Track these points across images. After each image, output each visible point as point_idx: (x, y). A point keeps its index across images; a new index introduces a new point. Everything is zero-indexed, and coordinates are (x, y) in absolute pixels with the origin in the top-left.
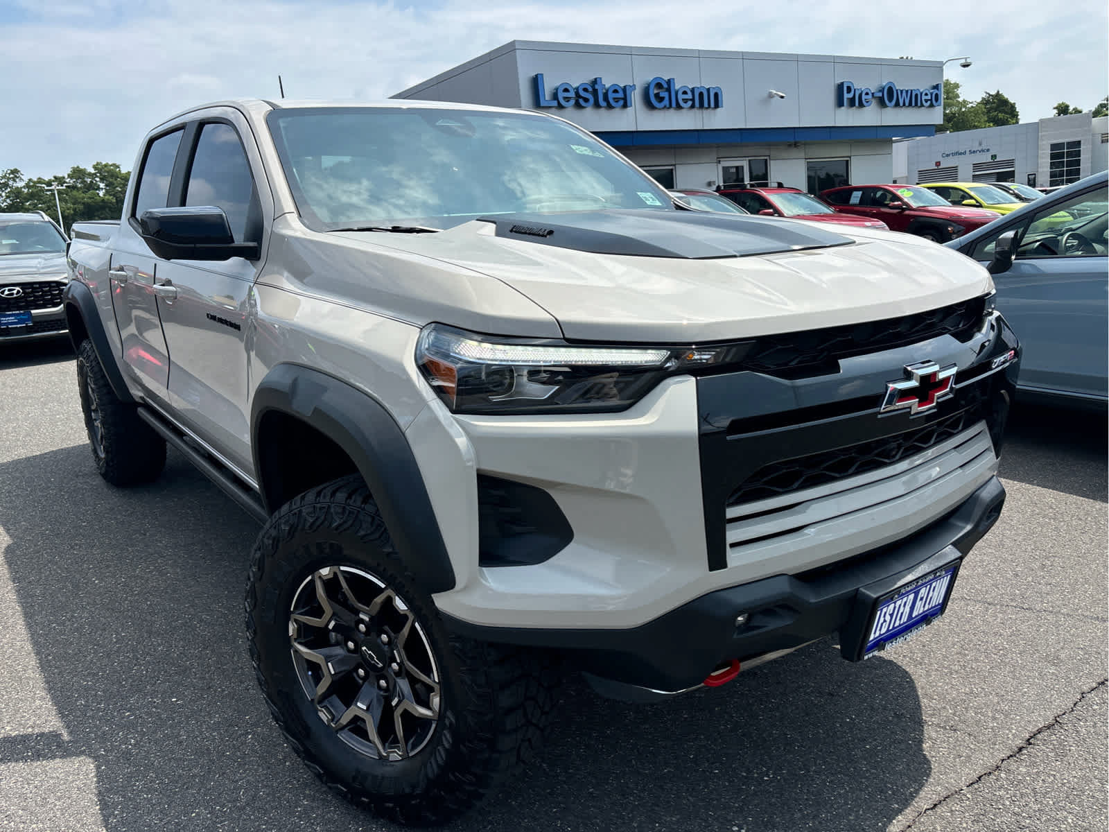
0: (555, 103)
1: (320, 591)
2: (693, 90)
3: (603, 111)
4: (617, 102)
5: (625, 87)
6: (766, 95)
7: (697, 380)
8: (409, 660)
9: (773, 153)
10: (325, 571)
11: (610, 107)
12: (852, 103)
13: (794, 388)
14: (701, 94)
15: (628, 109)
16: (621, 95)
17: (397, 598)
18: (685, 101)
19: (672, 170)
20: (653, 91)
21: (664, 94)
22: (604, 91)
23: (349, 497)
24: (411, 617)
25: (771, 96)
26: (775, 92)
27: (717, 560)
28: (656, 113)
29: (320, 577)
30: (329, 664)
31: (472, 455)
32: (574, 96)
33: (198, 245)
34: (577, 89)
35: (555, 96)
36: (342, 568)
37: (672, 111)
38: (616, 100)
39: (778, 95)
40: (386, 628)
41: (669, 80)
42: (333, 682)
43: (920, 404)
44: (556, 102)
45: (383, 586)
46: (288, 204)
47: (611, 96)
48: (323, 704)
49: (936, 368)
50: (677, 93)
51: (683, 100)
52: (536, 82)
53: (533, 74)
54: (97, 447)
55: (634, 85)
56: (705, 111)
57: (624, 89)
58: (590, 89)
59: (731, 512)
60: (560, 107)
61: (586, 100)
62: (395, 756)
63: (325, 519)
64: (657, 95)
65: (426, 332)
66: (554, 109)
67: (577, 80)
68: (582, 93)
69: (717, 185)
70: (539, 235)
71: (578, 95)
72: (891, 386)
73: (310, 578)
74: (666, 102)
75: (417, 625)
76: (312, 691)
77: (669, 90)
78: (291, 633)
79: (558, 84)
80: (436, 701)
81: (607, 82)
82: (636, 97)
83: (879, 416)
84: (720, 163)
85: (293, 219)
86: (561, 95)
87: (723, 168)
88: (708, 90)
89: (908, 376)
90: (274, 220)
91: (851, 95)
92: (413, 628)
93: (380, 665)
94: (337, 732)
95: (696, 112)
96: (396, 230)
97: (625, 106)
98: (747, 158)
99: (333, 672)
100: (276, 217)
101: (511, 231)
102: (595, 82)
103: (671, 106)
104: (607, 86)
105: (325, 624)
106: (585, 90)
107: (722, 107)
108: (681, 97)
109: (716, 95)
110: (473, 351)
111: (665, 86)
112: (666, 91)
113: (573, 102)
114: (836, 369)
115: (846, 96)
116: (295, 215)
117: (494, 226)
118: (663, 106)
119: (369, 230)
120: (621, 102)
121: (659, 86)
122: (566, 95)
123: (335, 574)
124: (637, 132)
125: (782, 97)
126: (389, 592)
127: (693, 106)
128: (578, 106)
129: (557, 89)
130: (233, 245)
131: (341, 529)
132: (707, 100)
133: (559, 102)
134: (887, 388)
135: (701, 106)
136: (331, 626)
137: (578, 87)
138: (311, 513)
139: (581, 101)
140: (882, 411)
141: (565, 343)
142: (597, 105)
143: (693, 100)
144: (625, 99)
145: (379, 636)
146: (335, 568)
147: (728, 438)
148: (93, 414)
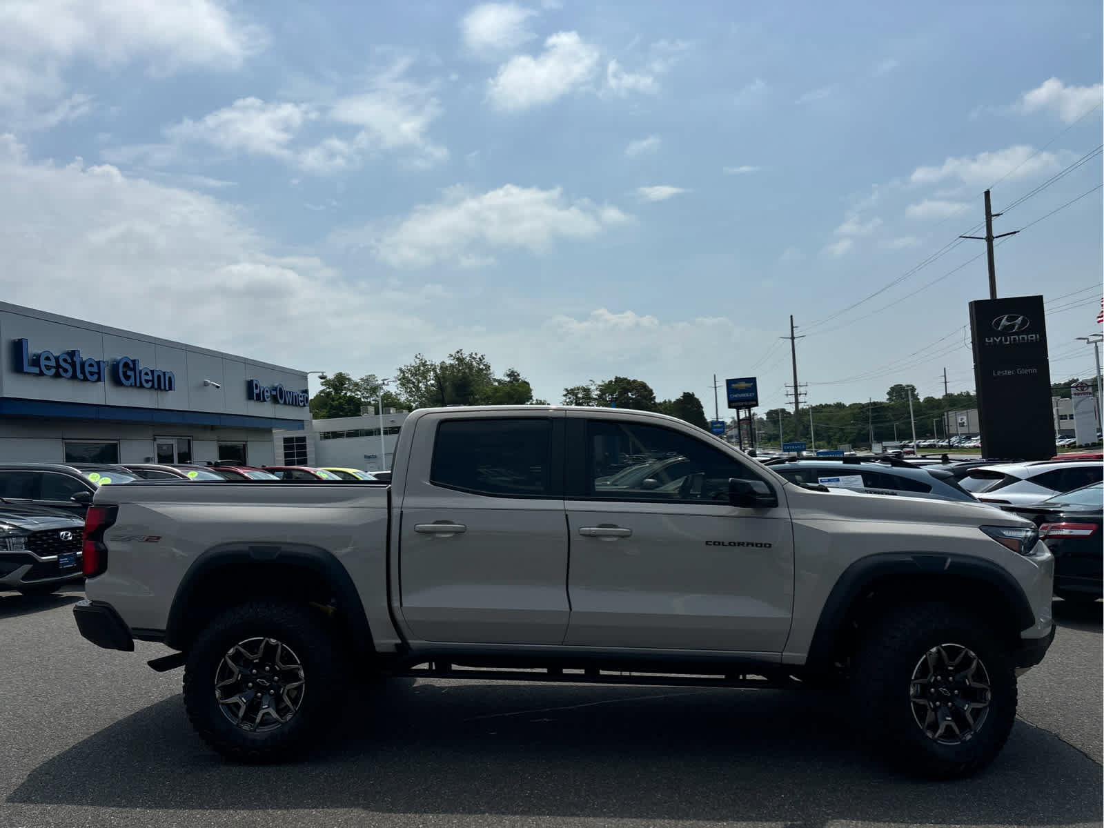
2: (153, 372)
3: (80, 384)
4: (92, 375)
5: (99, 362)
6: (201, 383)
8: (974, 681)
9: (195, 435)
10: (933, 650)
11: (86, 379)
12: (258, 399)
14: (159, 377)
15: (100, 383)
16: (95, 369)
17: (970, 651)
18: (147, 381)
19: (116, 444)
20: (121, 369)
21: (130, 373)
22: (81, 363)
24: (977, 658)
25: (206, 384)
26: (209, 381)
28: (121, 389)
29: (930, 655)
32: (55, 365)
37: (136, 389)
38: (92, 373)
39: (213, 384)
41: (135, 360)
44: (38, 369)
47: (87, 369)
50: (140, 373)
51: (145, 380)
53: (17, 338)
55: (107, 361)
56: (161, 393)
57: (98, 364)
58: (69, 360)
60: (41, 374)
61: (66, 371)
64: (124, 374)
66: (35, 377)
68: (62, 363)
71: (58, 366)
73: (924, 657)
74: (132, 380)
75: (980, 660)
77: (134, 369)
79: (40, 350)
81: (85, 356)
84: (155, 441)
86: (43, 362)
87: (158, 445)
91: (258, 391)
92: (978, 663)
93: (949, 694)
95: (154, 393)
97: (98, 380)
98: (176, 438)
102: (73, 353)
103: (135, 385)
104: (84, 359)
106: (65, 360)
107: (174, 390)
108: (144, 377)
109: (170, 378)
111: (132, 366)
113: (53, 371)
115: (256, 391)
118: (129, 384)
120: (96, 377)
121: (126, 365)
122: (48, 363)
124: (104, 406)
125: (218, 387)
127: (152, 387)
128: (58, 376)
129: (39, 356)
132: (162, 383)
133: (41, 371)
135: (159, 388)
137: (59, 357)
142: (74, 377)
143: (153, 381)
144: (98, 373)
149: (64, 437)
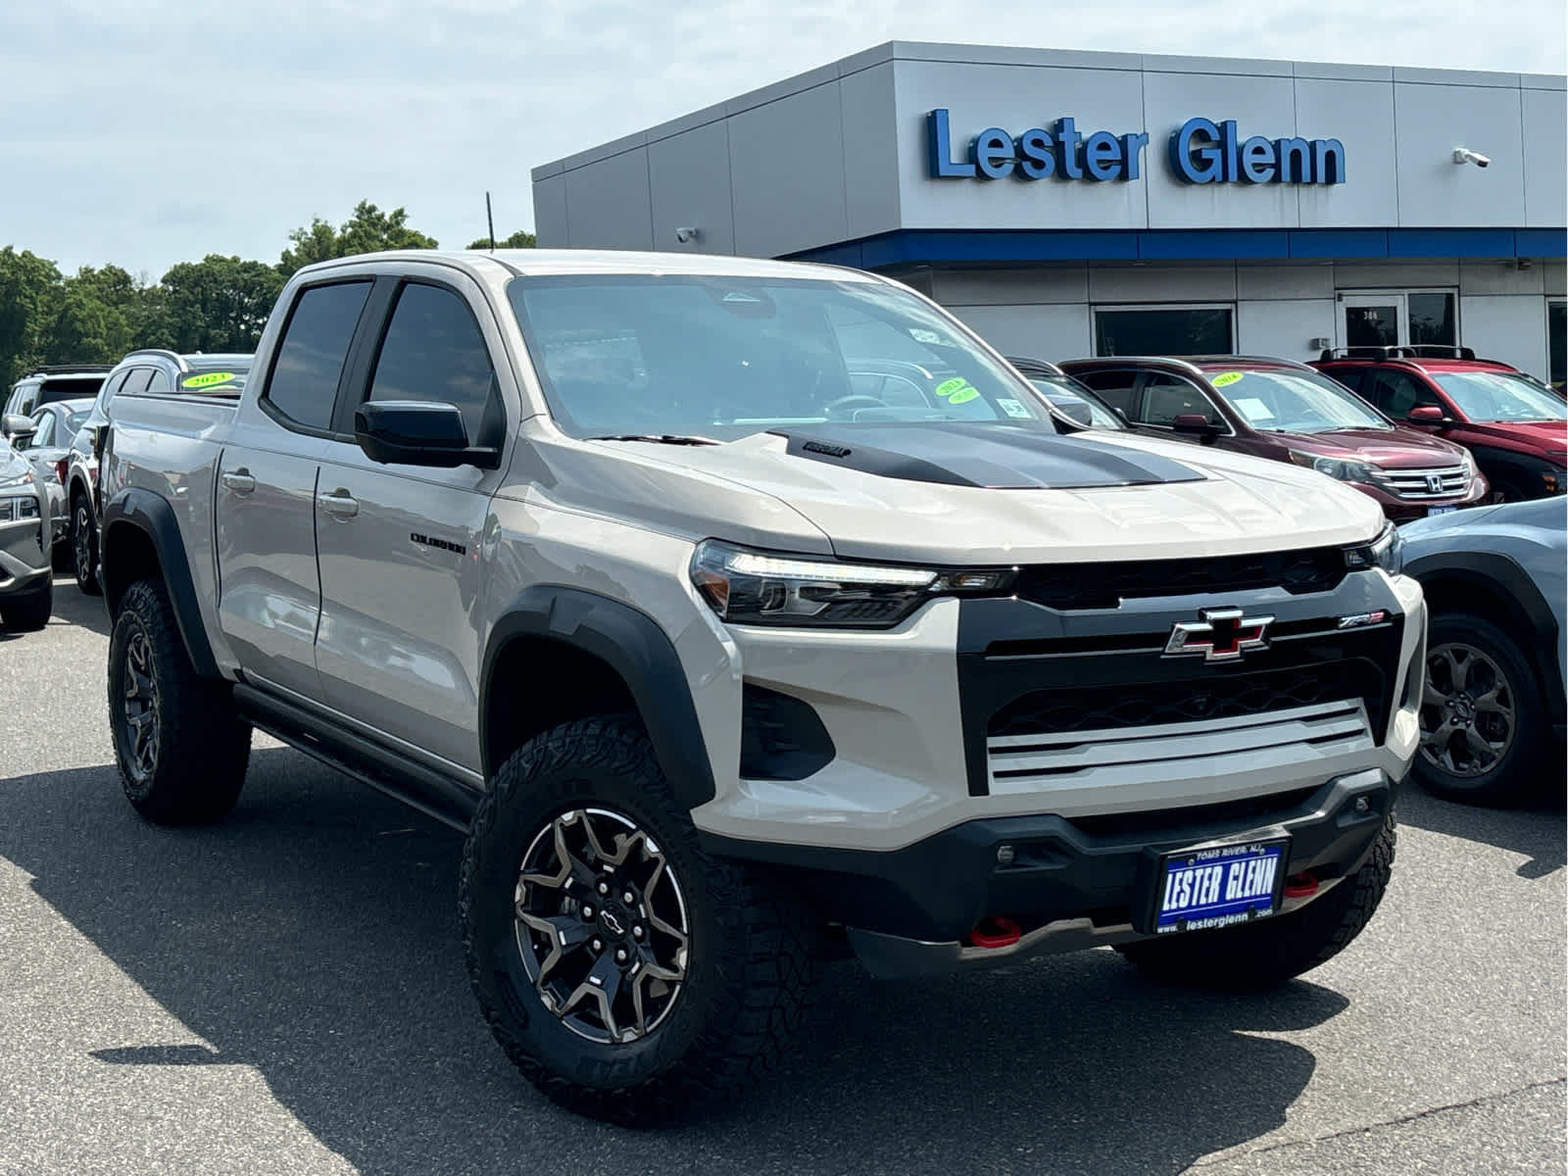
0: (971, 170)
1: (560, 839)
2: (1277, 146)
3: (1074, 188)
4: (1105, 168)
5: (1125, 137)
6: (1449, 157)
7: (961, 602)
8: (656, 914)
9: (1469, 280)
10: (568, 817)
11: (1089, 178)
13: (1062, 618)
14: (1296, 155)
15: (1130, 182)
16: (1115, 154)
17: (648, 840)
18: (1260, 168)
19: (1228, 312)
20: (1187, 146)
21: (1211, 153)
22: (1078, 145)
23: (604, 728)
24: (662, 859)
25: (1458, 160)
26: (1467, 152)
27: (978, 785)
29: (562, 825)
30: (561, 934)
31: (740, 665)
32: (1013, 155)
33: (425, 449)
34: (1020, 140)
35: (971, 155)
36: (589, 811)
37: (1228, 189)
38: (1106, 165)
39: (1473, 159)
40: (632, 884)
41: (1225, 124)
42: (562, 957)
43: (1216, 650)
44: (973, 167)
45: (633, 826)
46: (538, 403)
47: (1093, 155)
48: (548, 987)
49: (1238, 613)
50: (1240, 150)
51: (1255, 165)
52: (932, 127)
53: (928, 110)
54: (130, 762)
55: (1145, 134)
56: (1304, 191)
57: (1123, 142)
58: (1048, 142)
59: (993, 742)
60: (981, 177)
61: (1039, 164)
62: (629, 1036)
63: (575, 753)
64: (1196, 156)
65: (702, 546)
66: (967, 183)
67: (1021, 123)
68: (1029, 150)
69: (1324, 348)
70: (834, 455)
71: (1020, 153)
72: (1178, 626)
73: (549, 826)
74: (1216, 169)
75: (668, 869)
76: (535, 970)
77: (1222, 145)
78: (517, 898)
79: (977, 132)
80: (682, 958)
82: (1149, 160)
83: (1163, 657)
84: (1340, 300)
85: (545, 421)
86: (984, 153)
87: (1350, 310)
88: (1313, 146)
89: (1202, 619)
90: (521, 422)
92: (664, 873)
93: (621, 931)
94: (562, 1019)
95: (1282, 191)
96: (666, 440)
97: (1124, 177)
98: (1406, 292)
99: (564, 943)
100: (523, 418)
101: (805, 448)
102: (1059, 126)
103: (1225, 179)
104: (1085, 136)
105: (561, 883)
106: (1038, 143)
107: (1343, 181)
108: (1249, 159)
109: (1330, 157)
110: (747, 564)
111: (1215, 136)
112: (1219, 147)
113: (1009, 167)
114: (1116, 604)
116: (547, 418)
117: (786, 440)
118: (1210, 177)
119: (635, 439)
120: (1116, 169)
121: (1201, 135)
122: (996, 152)
123: (580, 819)
124: (1149, 231)
125: (1482, 164)
126: (641, 834)
127: (1276, 179)
128: (1020, 175)
129: (976, 142)
130: (468, 449)
131: (592, 763)
132: (1309, 166)
133: (979, 169)
134: (1173, 627)
135: (1296, 179)
136: (567, 885)
137: (1023, 137)
138: (559, 747)
139: (1027, 166)
140: (1167, 651)
141: (835, 560)
142: (1062, 175)
143: (1277, 166)
144: (1124, 162)
145: (623, 895)
146: (580, 812)
147: (988, 658)
148: (127, 706)
149: (1092, 300)
